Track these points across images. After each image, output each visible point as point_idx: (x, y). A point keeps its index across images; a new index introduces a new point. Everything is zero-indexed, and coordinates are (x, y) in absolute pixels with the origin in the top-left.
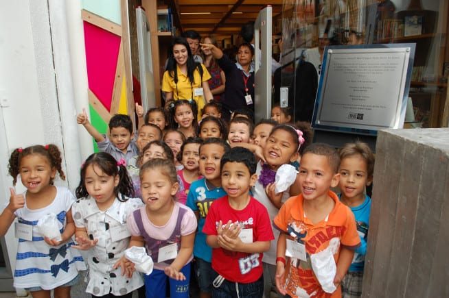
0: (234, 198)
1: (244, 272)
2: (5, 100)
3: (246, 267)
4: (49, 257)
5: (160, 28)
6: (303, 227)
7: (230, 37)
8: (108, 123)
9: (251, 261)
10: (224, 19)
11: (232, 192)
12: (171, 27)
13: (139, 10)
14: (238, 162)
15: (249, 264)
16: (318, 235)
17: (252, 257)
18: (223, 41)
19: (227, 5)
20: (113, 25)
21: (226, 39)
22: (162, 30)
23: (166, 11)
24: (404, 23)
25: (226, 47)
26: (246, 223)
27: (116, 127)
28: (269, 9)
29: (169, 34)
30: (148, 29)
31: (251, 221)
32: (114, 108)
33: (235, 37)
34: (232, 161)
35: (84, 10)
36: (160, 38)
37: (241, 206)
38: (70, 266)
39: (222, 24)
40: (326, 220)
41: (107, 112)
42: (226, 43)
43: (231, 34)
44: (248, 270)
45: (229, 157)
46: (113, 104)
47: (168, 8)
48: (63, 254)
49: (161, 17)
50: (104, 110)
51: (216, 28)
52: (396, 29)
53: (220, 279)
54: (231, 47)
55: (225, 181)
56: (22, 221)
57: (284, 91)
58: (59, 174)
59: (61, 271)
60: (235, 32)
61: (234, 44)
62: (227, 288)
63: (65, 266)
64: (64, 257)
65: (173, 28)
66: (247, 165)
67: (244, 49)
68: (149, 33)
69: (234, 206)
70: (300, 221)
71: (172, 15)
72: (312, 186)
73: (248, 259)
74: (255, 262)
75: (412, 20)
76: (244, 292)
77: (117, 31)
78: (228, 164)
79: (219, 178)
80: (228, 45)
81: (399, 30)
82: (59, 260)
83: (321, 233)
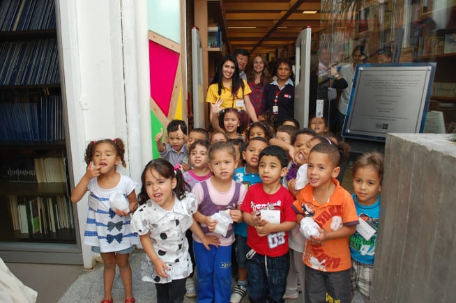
0: (267, 185)
1: (272, 246)
2: (86, 104)
3: (274, 242)
4: (107, 228)
5: (210, 44)
6: (312, 208)
7: (275, 50)
8: (167, 127)
9: (278, 237)
10: (269, 33)
11: (266, 179)
12: (219, 42)
13: (194, 31)
14: (273, 155)
15: (276, 240)
16: (323, 214)
17: (279, 234)
18: (268, 54)
19: (273, 20)
20: (174, 44)
21: (270, 52)
22: (212, 46)
23: (215, 29)
24: (444, 40)
25: (270, 60)
26: (275, 204)
27: (172, 131)
28: (309, 30)
29: (218, 49)
30: (201, 46)
31: (279, 203)
32: (171, 114)
33: (280, 50)
34: (267, 155)
35: (150, 31)
36: (210, 53)
37: (273, 191)
38: (123, 239)
39: (267, 37)
40: (328, 201)
41: (165, 117)
42: (271, 56)
43: (276, 47)
44: (275, 245)
45: (266, 152)
46: (170, 111)
47: (218, 26)
48: (119, 228)
49: (211, 34)
50: (163, 115)
51: (261, 42)
52: (436, 46)
53: (252, 253)
54: (275, 59)
55: (261, 171)
56: (92, 195)
57: (320, 104)
58: (121, 162)
59: (115, 240)
60: (280, 46)
61: (279, 57)
62: (258, 261)
63: (119, 238)
64: (119, 230)
65: (222, 43)
66: (279, 159)
67: (284, 66)
68: (201, 50)
69: (267, 191)
70: (310, 204)
71: (221, 33)
72: (317, 177)
73: (275, 235)
74: (281, 239)
75: (452, 38)
76: (272, 265)
77: (177, 49)
78: (265, 157)
79: (257, 168)
80: (273, 58)
81: (440, 47)
82: (115, 232)
83: (325, 212)
